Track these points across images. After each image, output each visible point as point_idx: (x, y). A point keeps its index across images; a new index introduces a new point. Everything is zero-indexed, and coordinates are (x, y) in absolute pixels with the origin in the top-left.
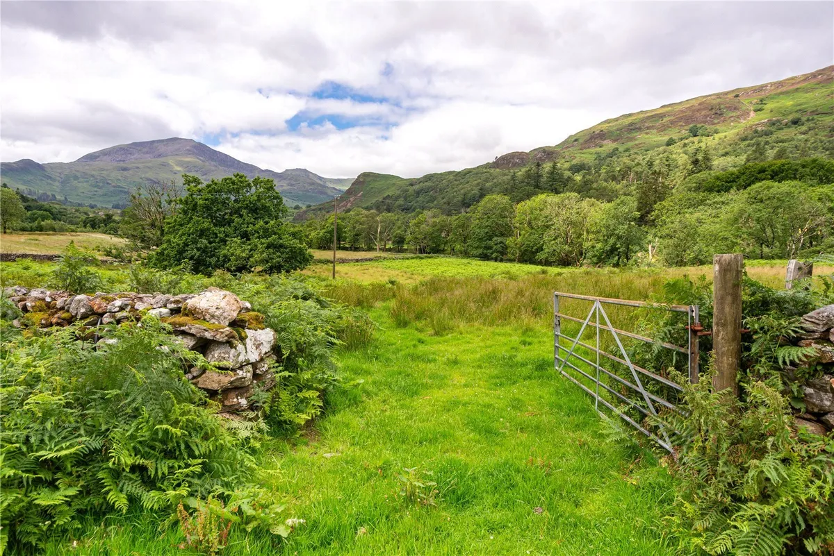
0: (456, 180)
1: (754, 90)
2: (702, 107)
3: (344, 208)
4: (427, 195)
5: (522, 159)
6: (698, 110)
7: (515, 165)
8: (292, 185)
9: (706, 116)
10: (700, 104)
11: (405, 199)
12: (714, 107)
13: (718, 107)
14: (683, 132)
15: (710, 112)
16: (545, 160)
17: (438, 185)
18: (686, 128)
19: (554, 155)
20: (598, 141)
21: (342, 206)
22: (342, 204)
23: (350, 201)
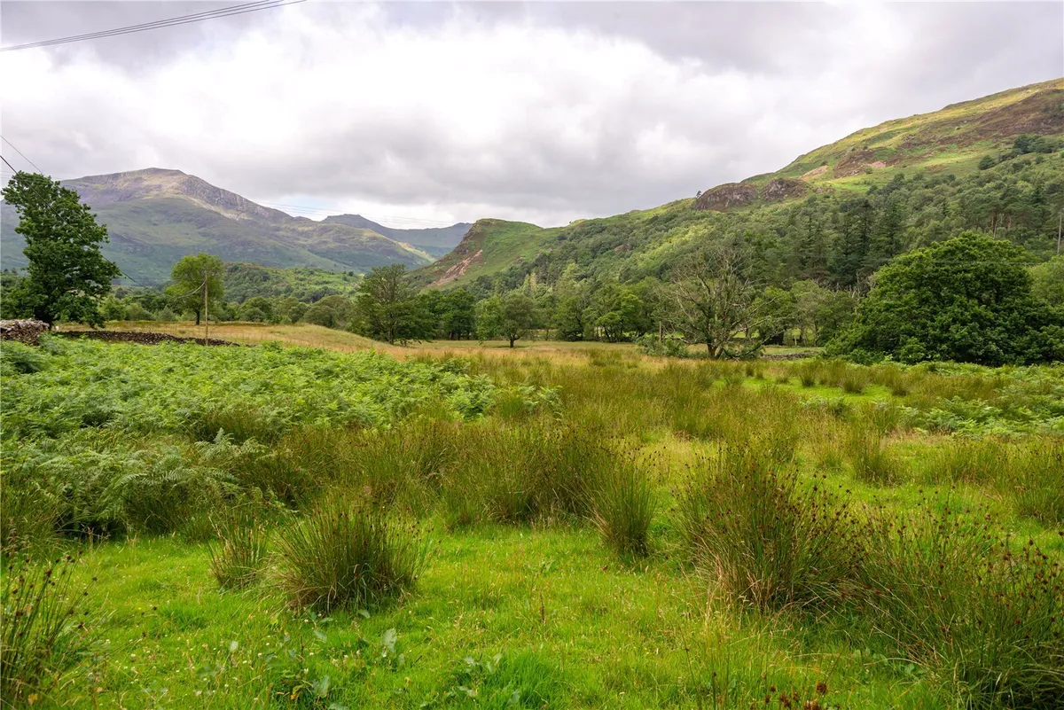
2: (1030, 106)
3: (455, 276)
5: (746, 195)
6: (1023, 112)
7: (734, 203)
8: (341, 241)
9: (1037, 121)
10: (1023, 102)
12: (1051, 106)
13: (1057, 106)
14: (1003, 147)
15: (1044, 115)
16: (782, 195)
18: (1005, 140)
19: (797, 188)
20: (862, 164)
21: (451, 273)
22: (452, 269)
23: (463, 265)
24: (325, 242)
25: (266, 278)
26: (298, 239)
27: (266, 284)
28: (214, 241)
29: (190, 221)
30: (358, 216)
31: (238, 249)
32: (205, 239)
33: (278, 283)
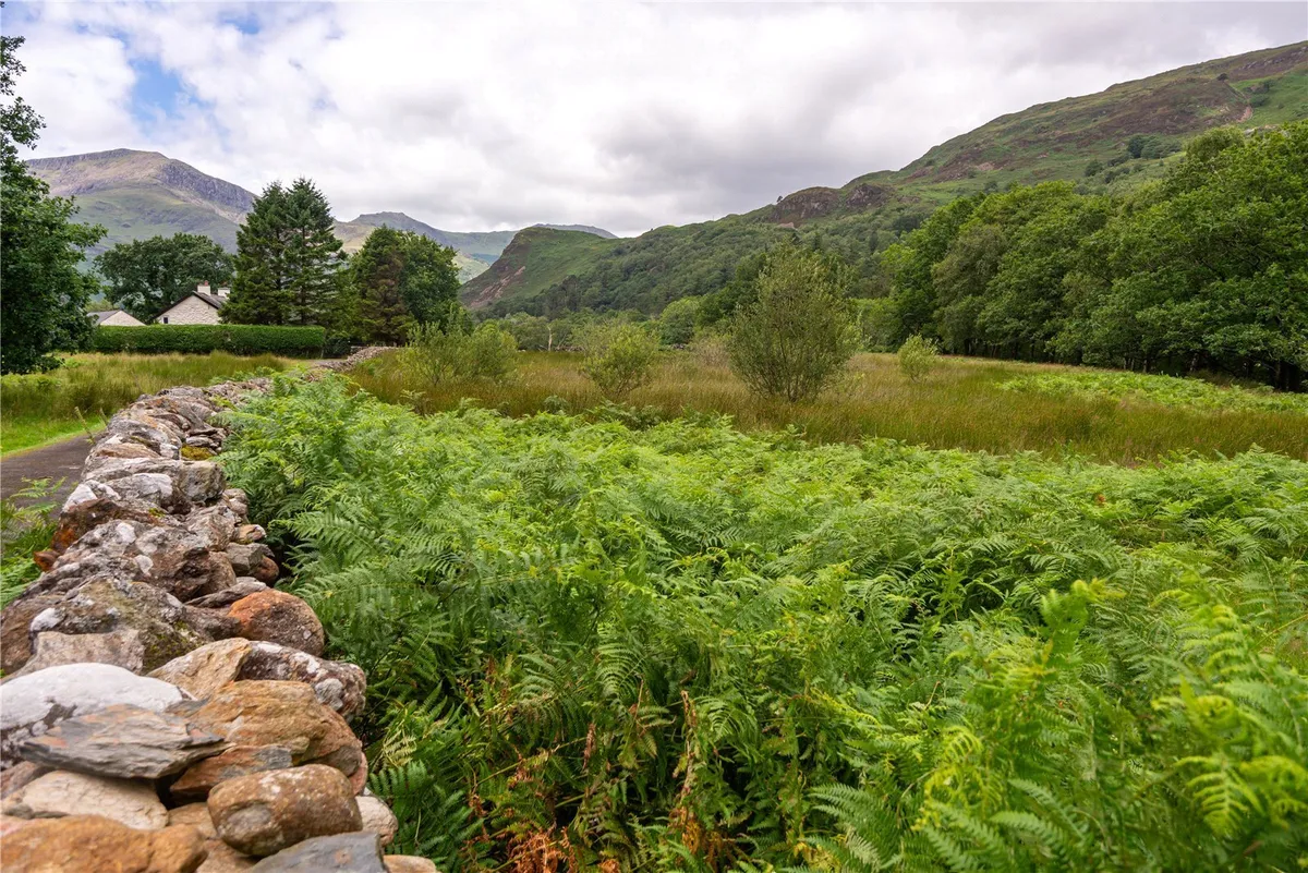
0: (694, 248)
1: (1274, 59)
2: (1160, 99)
3: (489, 299)
4: (644, 275)
5: (825, 203)
6: (1152, 106)
7: (812, 213)
9: (1164, 117)
10: (1157, 93)
11: (604, 284)
12: (1178, 98)
13: (1185, 99)
14: (1121, 147)
15: (1171, 110)
16: (865, 204)
17: (663, 256)
18: (1126, 139)
19: (882, 195)
20: (968, 166)
21: (486, 295)
22: (486, 291)
23: (500, 285)
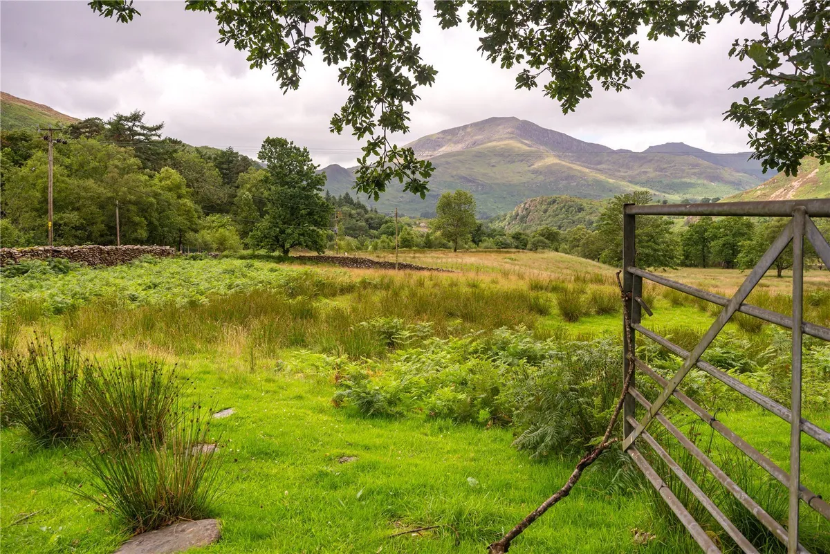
21: (777, 197)
22: (777, 193)
24: (645, 172)
25: (581, 209)
26: (620, 171)
27: (580, 215)
28: (541, 178)
29: (522, 161)
30: (682, 143)
31: (562, 184)
32: (533, 176)
33: (591, 213)
